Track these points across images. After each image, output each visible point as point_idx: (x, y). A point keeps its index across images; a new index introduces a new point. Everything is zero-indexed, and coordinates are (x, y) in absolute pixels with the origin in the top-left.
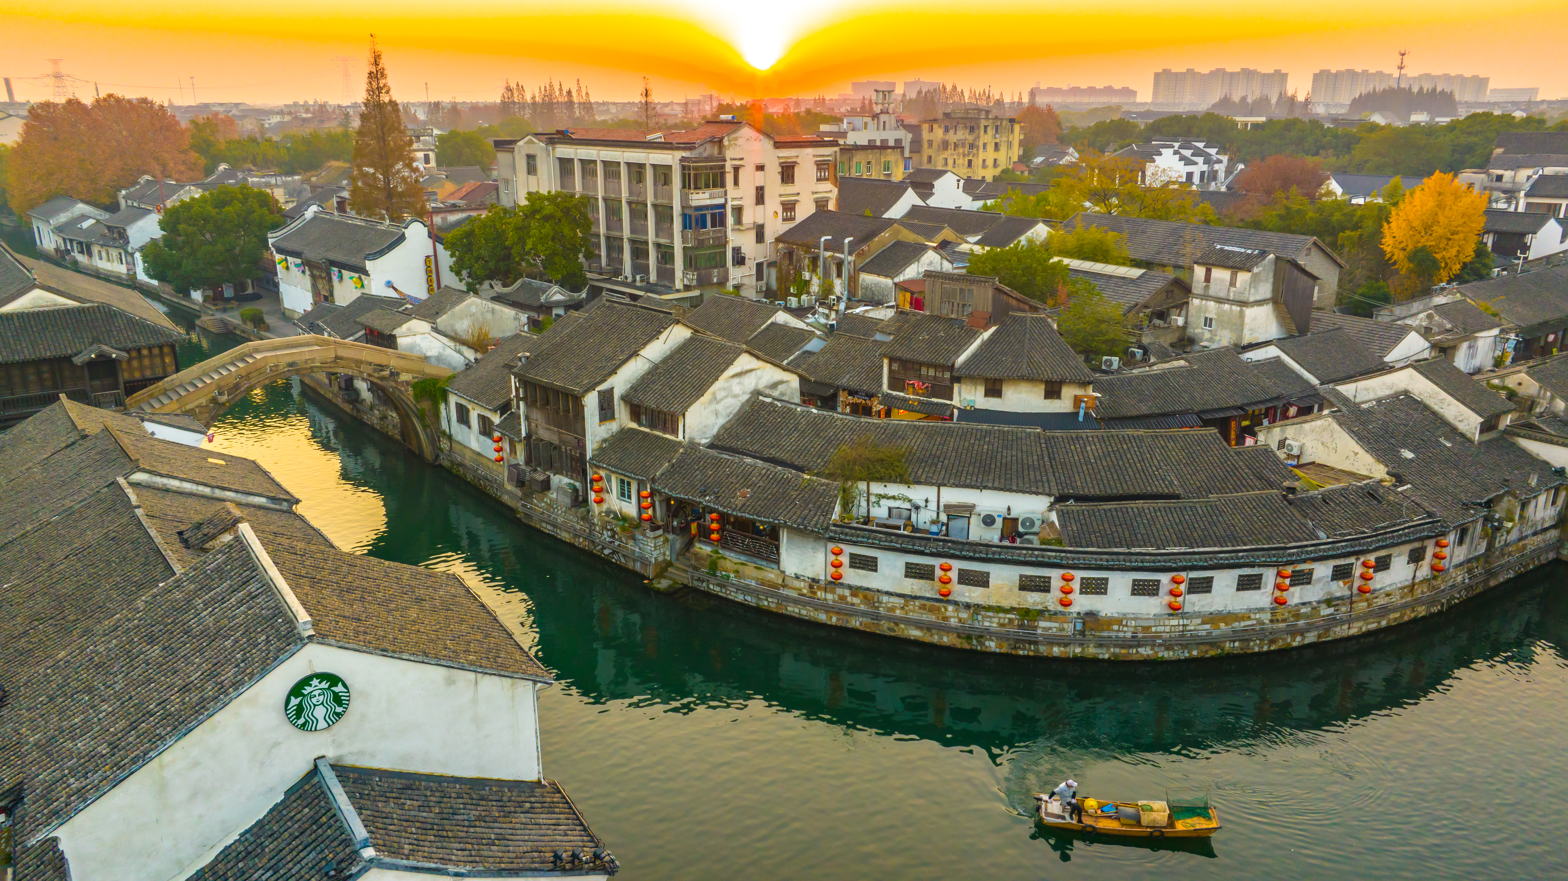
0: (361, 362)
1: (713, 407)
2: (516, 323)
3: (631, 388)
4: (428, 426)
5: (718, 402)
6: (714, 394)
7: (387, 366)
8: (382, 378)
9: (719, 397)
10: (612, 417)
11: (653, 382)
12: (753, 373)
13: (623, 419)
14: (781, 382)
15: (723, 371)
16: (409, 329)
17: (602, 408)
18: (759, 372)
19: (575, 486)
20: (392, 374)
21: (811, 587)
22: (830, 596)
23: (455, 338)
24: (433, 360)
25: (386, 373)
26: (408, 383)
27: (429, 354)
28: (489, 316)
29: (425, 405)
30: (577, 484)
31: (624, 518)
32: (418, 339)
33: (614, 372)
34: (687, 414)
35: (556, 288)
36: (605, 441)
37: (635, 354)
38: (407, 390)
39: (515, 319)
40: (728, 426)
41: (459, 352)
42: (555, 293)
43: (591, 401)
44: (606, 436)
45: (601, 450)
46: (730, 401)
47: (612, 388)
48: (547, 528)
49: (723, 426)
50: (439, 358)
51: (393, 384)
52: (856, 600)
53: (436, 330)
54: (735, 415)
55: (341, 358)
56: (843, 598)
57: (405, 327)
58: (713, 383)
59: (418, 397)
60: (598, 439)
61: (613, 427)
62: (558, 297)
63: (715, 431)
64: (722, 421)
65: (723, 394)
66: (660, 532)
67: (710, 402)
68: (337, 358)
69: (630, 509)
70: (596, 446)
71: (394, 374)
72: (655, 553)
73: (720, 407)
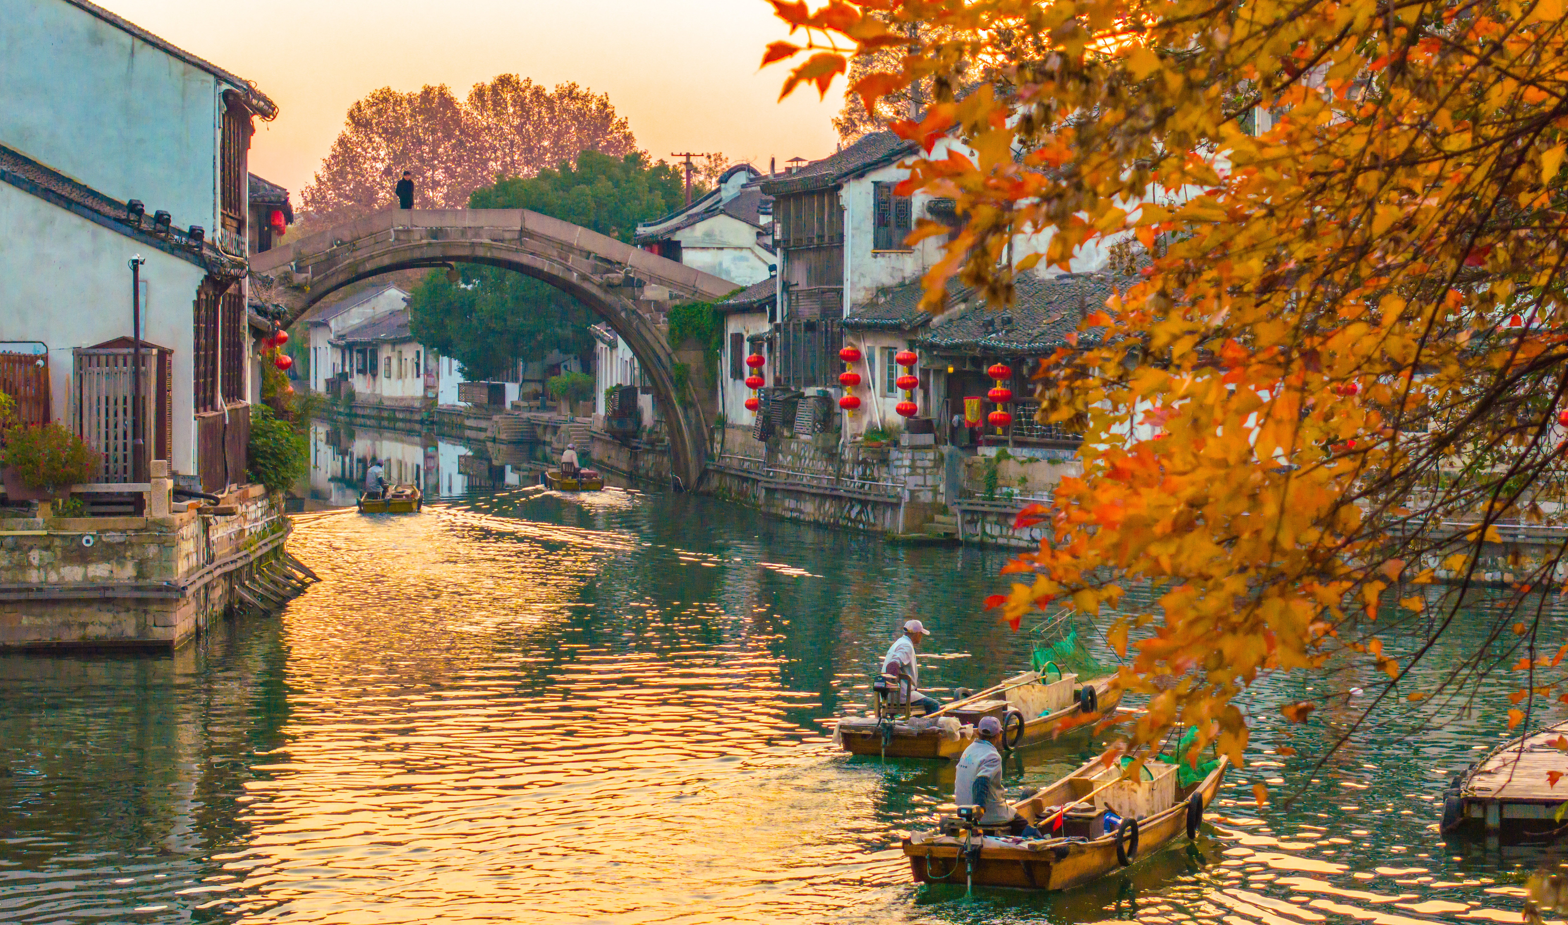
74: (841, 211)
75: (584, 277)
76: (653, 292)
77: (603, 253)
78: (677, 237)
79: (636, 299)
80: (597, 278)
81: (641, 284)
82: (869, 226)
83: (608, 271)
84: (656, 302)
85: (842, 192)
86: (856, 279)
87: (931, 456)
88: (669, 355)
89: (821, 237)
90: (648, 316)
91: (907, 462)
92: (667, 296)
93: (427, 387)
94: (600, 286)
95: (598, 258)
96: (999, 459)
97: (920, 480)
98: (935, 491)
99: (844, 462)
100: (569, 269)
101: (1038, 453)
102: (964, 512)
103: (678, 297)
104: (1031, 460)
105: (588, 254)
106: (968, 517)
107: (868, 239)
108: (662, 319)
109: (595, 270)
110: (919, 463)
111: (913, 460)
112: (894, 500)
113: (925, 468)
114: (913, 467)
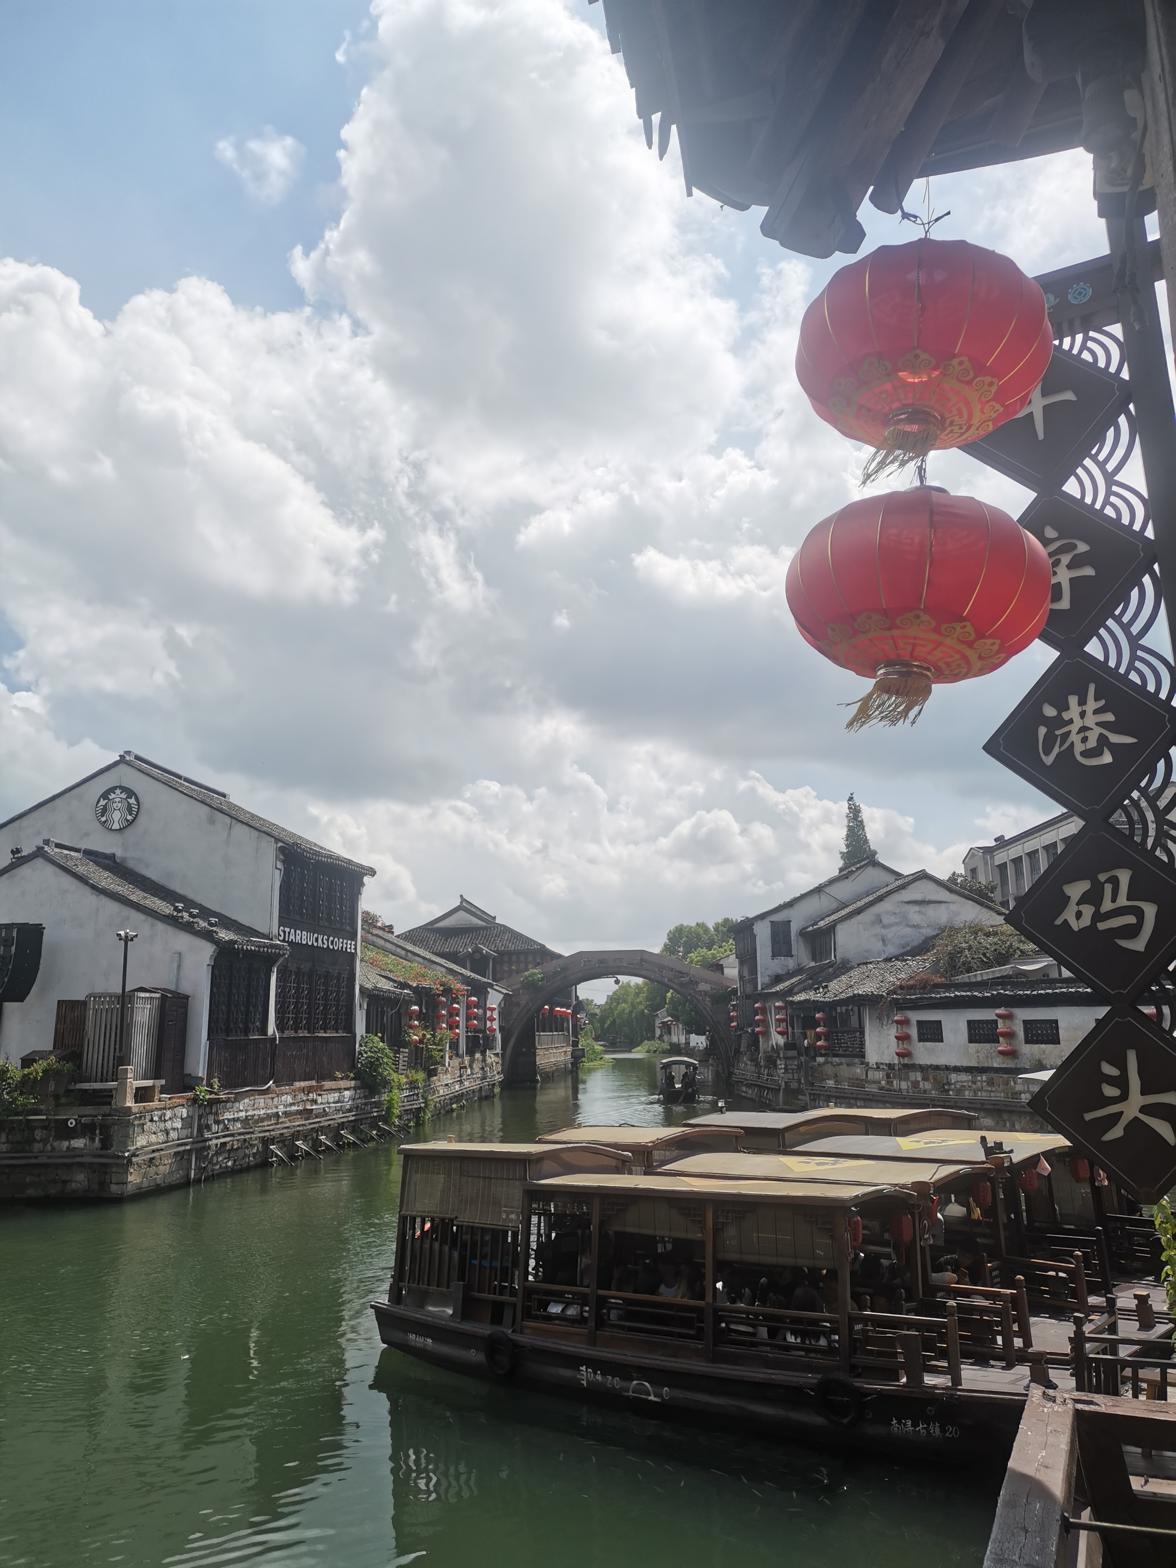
74: (755, 936)
75: (670, 980)
76: (703, 987)
78: (720, 963)
79: (695, 990)
80: (676, 981)
81: (697, 983)
82: (769, 944)
83: (681, 977)
84: (704, 991)
85: (754, 927)
86: (763, 971)
87: (796, 1063)
88: (711, 1016)
89: (748, 951)
90: (700, 998)
91: (783, 1066)
92: (709, 989)
93: (686, 1039)
94: (678, 984)
95: (676, 971)
96: (824, 1063)
97: (790, 1076)
98: (799, 1081)
99: (761, 1067)
100: (663, 977)
101: (843, 1060)
102: (810, 1094)
103: (714, 989)
104: (839, 1064)
106: (812, 1097)
107: (769, 951)
108: (707, 999)
110: (789, 1067)
111: (786, 1065)
112: (777, 1087)
113: (793, 1070)
114: (786, 1069)
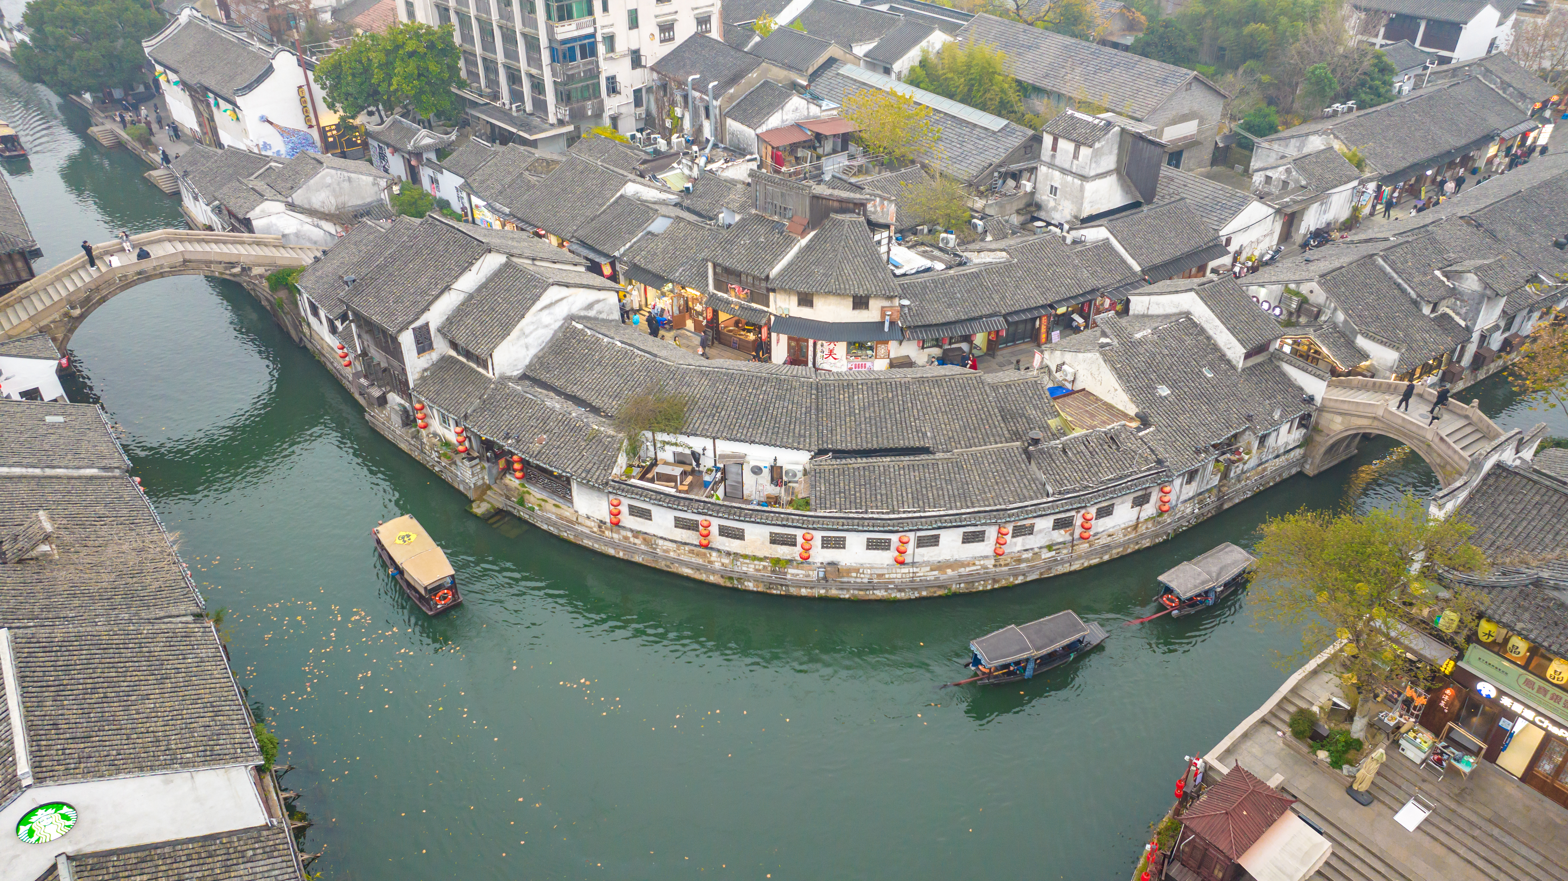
0: (211, 262)
1: (523, 341)
2: (376, 188)
3: (448, 319)
4: (288, 313)
5: (527, 337)
6: (522, 330)
7: (237, 263)
8: (234, 275)
9: (527, 331)
10: (430, 347)
11: (467, 314)
12: (565, 301)
13: (441, 347)
14: (598, 301)
15: (528, 309)
16: (263, 211)
17: (418, 342)
18: (570, 299)
19: (405, 408)
20: (243, 269)
21: (600, 527)
22: (615, 536)
23: (311, 212)
24: (292, 237)
25: (237, 270)
26: (261, 276)
27: (286, 232)
28: (346, 185)
29: (282, 294)
30: (407, 405)
31: (447, 444)
32: (273, 219)
33: (427, 309)
34: (494, 355)
35: (424, 132)
36: (425, 370)
37: (448, 288)
38: (261, 283)
39: (374, 184)
40: (541, 354)
41: (318, 226)
42: (424, 137)
43: (407, 340)
44: (426, 366)
45: (423, 379)
46: (541, 332)
47: (427, 324)
48: (390, 437)
49: (536, 356)
50: (297, 235)
51: (247, 279)
52: (636, 541)
53: (292, 207)
54: (547, 343)
55: (190, 261)
56: (626, 538)
57: (258, 209)
58: (519, 321)
59: (274, 288)
60: (419, 369)
61: (434, 356)
62: (427, 141)
63: (527, 362)
64: (533, 351)
65: (532, 328)
66: (477, 461)
67: (519, 338)
68: (185, 261)
69: (451, 435)
70: (417, 376)
71: (245, 270)
72: (474, 480)
73: (530, 340)
77: (227, 260)
105: (220, 263)
109: (226, 268)
